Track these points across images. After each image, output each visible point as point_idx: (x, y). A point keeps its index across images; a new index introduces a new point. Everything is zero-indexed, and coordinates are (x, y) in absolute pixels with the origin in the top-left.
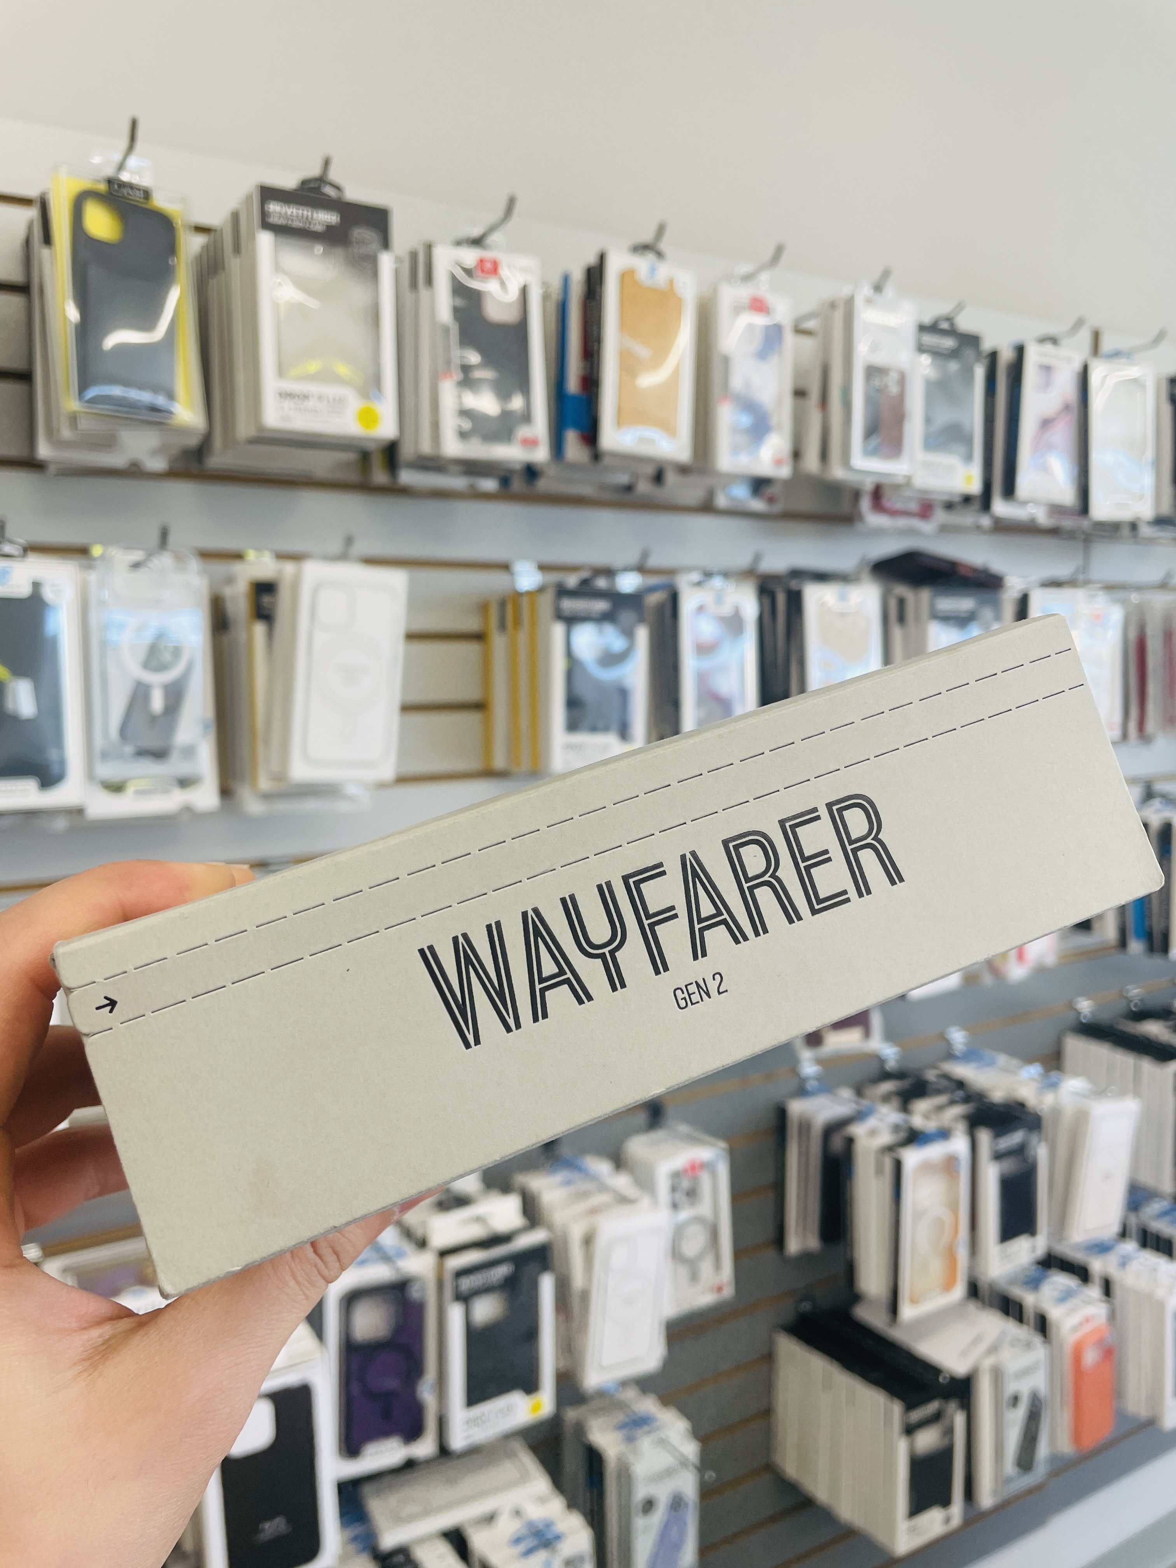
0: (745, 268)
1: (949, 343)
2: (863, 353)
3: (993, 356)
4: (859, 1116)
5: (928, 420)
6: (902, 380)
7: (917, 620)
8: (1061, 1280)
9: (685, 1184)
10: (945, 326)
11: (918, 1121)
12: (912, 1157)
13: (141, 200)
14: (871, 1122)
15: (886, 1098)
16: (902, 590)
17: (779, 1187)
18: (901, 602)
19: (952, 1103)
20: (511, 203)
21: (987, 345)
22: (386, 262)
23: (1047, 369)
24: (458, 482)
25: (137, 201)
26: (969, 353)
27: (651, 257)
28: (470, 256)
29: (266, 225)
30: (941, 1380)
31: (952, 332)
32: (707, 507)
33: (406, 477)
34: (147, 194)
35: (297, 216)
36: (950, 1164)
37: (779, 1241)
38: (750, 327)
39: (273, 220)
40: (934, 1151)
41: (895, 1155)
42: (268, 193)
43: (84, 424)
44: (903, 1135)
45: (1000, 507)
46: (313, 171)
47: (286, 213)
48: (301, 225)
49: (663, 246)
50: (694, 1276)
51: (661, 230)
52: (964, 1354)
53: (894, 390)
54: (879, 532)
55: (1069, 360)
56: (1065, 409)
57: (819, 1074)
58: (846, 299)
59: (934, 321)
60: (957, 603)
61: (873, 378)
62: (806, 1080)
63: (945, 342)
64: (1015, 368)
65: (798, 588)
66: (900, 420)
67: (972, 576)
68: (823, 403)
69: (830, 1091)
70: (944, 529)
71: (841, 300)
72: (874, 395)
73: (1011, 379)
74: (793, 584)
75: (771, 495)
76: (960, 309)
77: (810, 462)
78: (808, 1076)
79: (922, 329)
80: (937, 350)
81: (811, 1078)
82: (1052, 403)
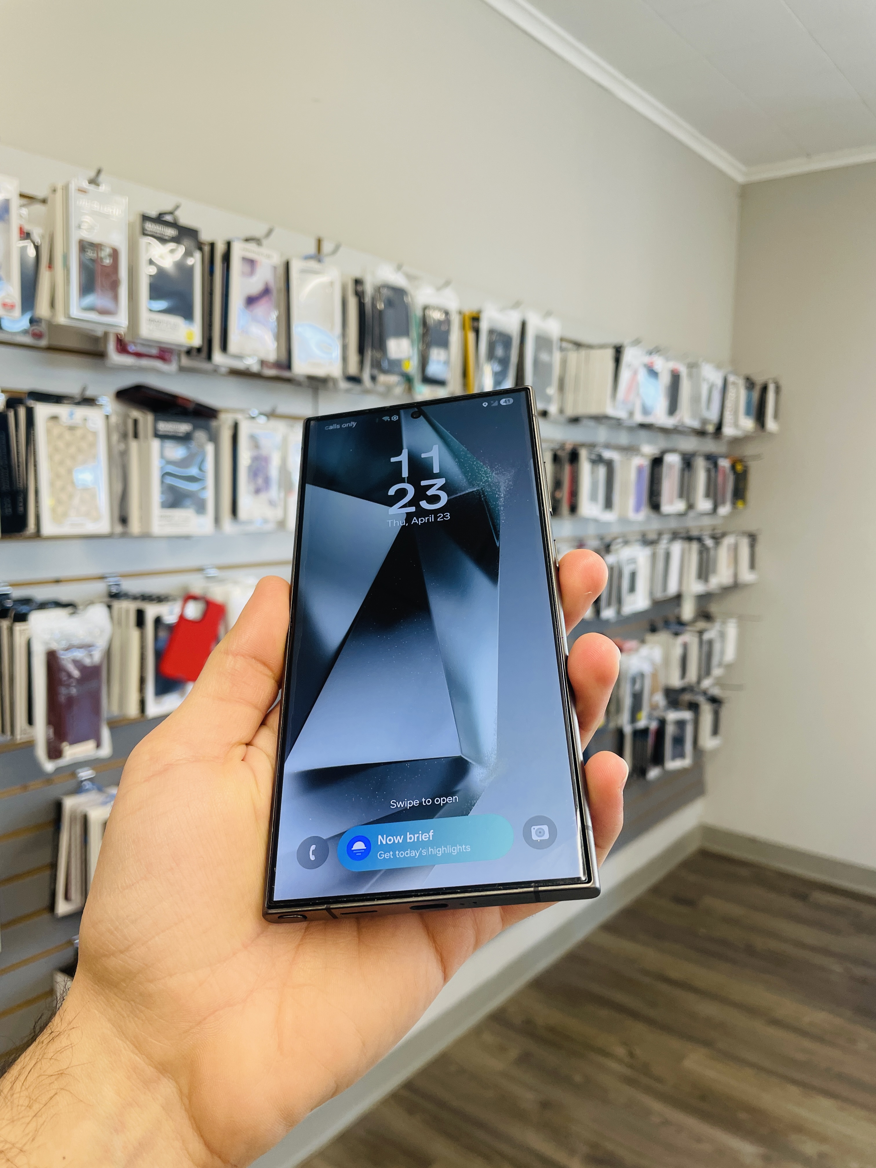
1: (170, 232)
2: (78, 230)
6: (115, 254)
7: (146, 437)
10: (168, 218)
16: (136, 414)
18: (136, 422)
21: (206, 238)
23: (250, 262)
26: (188, 242)
31: (174, 225)
37: (49, 907)
45: (219, 358)
53: (108, 261)
54: (124, 368)
55: (269, 257)
56: (266, 292)
57: (92, 776)
58: (63, 186)
59: (158, 213)
60: (176, 427)
61: (86, 250)
62: (82, 781)
63: (167, 230)
64: (227, 258)
65: (32, 406)
66: (114, 285)
67: (191, 407)
68: (50, 266)
69: (100, 789)
70: (182, 369)
71: (59, 186)
72: (88, 263)
73: (226, 265)
74: (31, 403)
75: (36, 331)
76: (177, 207)
77: (43, 309)
78: (83, 779)
79: (145, 218)
80: (159, 236)
81: (85, 780)
82: (255, 286)
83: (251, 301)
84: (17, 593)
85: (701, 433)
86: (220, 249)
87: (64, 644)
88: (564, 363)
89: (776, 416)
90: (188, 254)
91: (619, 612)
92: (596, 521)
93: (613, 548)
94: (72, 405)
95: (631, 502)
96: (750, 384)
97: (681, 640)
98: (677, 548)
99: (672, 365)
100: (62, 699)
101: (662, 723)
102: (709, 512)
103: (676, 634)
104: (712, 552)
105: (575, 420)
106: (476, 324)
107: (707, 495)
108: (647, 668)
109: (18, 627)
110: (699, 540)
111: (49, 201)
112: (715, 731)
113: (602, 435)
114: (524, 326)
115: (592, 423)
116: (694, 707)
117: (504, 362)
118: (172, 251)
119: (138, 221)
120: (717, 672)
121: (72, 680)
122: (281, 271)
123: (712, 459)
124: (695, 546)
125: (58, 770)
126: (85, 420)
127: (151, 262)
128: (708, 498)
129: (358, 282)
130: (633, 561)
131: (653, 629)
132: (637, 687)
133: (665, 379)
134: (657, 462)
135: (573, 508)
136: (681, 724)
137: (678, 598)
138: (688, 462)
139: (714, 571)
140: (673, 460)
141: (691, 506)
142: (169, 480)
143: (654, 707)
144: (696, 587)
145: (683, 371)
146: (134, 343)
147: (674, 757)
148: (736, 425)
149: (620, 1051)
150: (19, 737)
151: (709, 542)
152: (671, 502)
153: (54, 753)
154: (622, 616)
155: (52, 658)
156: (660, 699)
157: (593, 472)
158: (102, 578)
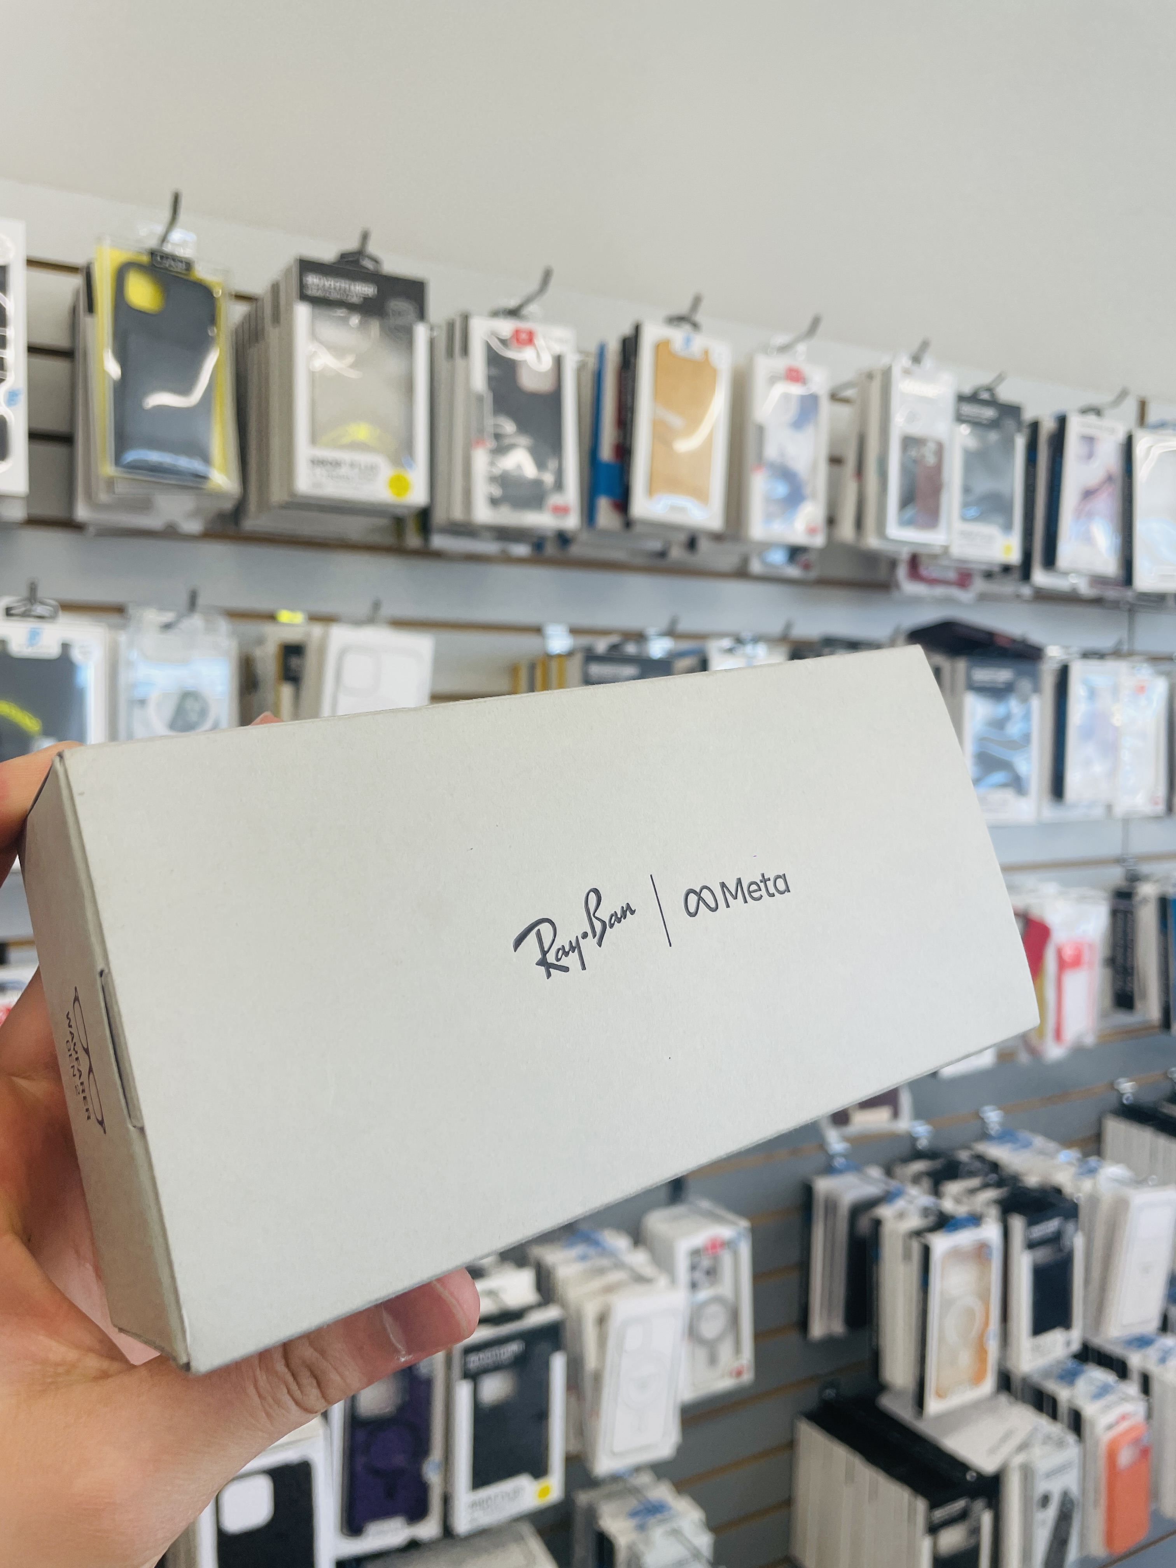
0: (781, 339)
1: (989, 413)
2: (900, 424)
3: (1035, 427)
4: (887, 1198)
5: (967, 490)
6: (939, 449)
7: (955, 690)
8: (1098, 1375)
9: (706, 1263)
10: (985, 396)
11: (948, 1205)
12: (941, 1243)
13: (184, 272)
14: (900, 1204)
15: (916, 1179)
17: (804, 1266)
19: (985, 1186)
20: (547, 276)
21: (1028, 415)
22: (421, 333)
23: (1089, 440)
24: (489, 547)
25: (180, 273)
26: (1010, 424)
27: (687, 328)
28: (506, 327)
29: (304, 297)
30: (968, 1477)
31: (992, 402)
32: (742, 573)
33: (438, 541)
34: (188, 265)
35: (335, 289)
36: (981, 1251)
37: (803, 1324)
38: (786, 397)
39: (310, 292)
40: (965, 1238)
41: (923, 1240)
42: (307, 266)
43: (121, 488)
44: (931, 1220)
45: (1040, 577)
46: (351, 244)
47: (324, 285)
48: (339, 297)
49: (699, 317)
50: (713, 1360)
51: (697, 302)
52: (992, 1451)
53: (931, 460)
54: (916, 601)
55: (1111, 431)
56: (1106, 480)
57: (846, 1149)
58: (882, 370)
59: (974, 390)
60: (997, 675)
61: (910, 447)
62: (834, 1157)
63: (983, 411)
64: (1058, 438)
66: (938, 491)
67: (1010, 645)
68: (859, 473)
69: (856, 1169)
70: (983, 598)
71: (876, 371)
72: (911, 466)
73: (1053, 447)
75: (805, 561)
76: (1000, 379)
77: (846, 531)
78: (834, 1151)
79: (962, 399)
80: (975, 420)
82: (1094, 474)
83: (1088, 494)
86: (1048, 428)
119: (954, 402)
142: (985, 749)
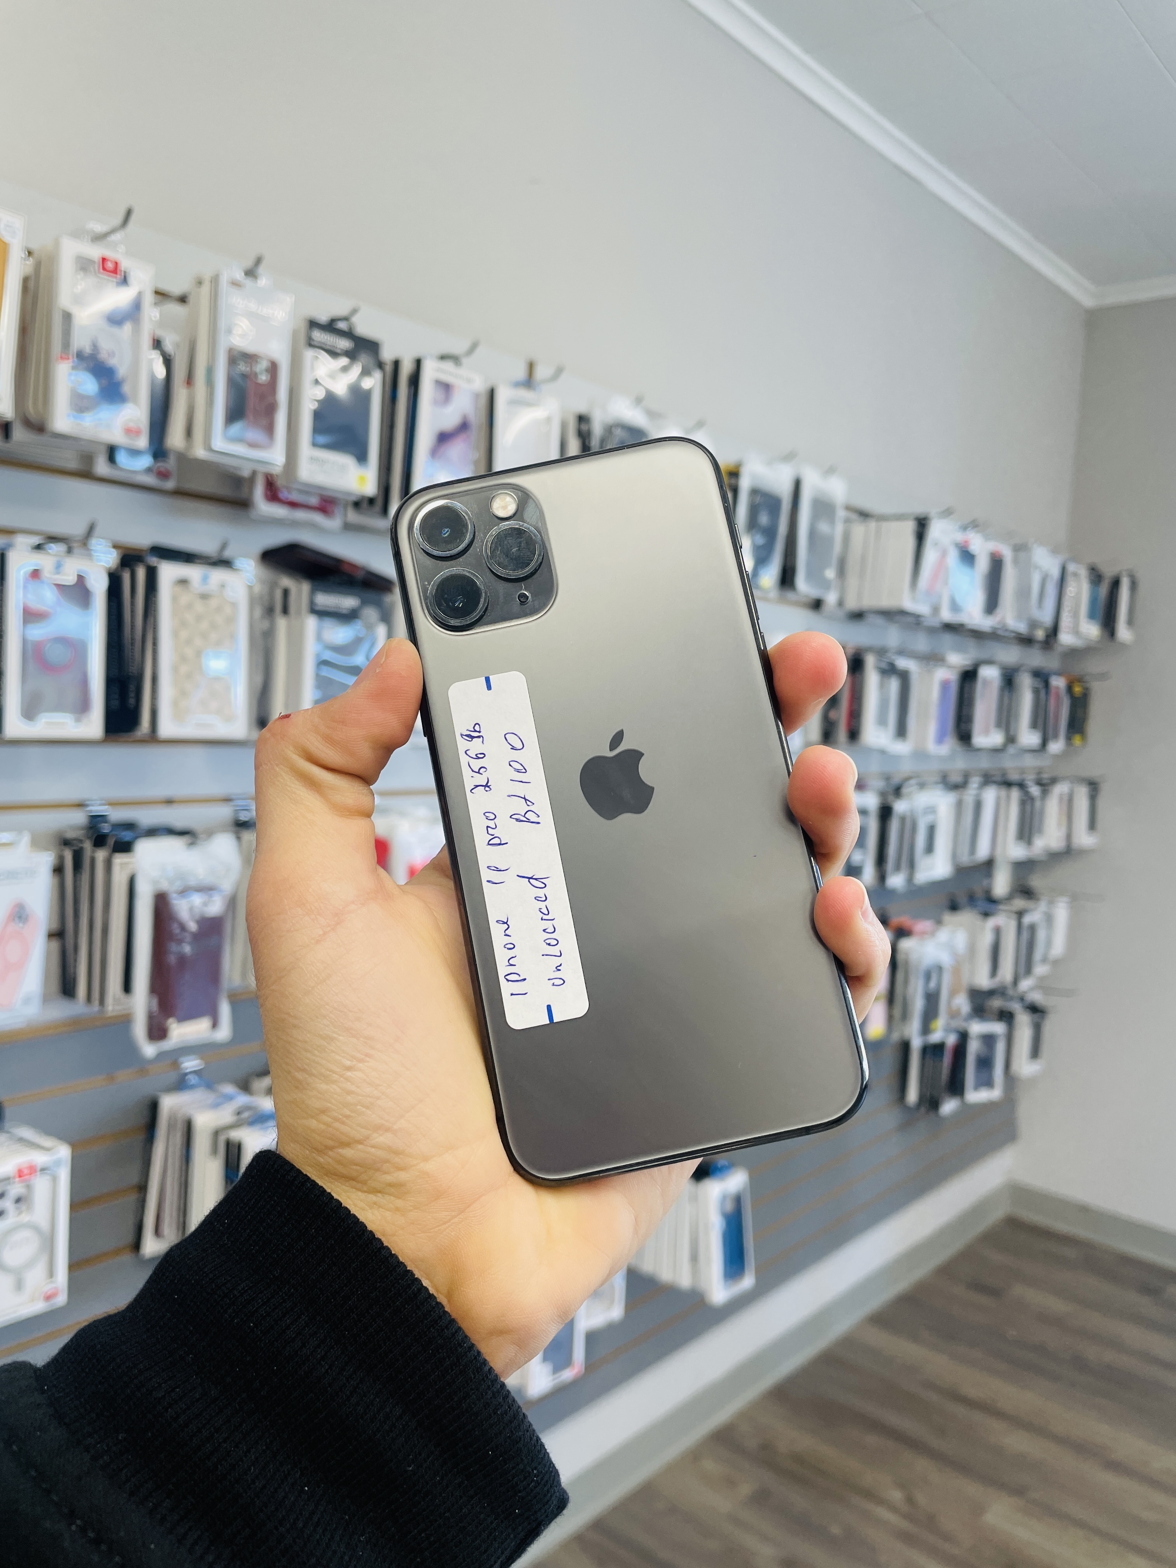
0: (95, 227)
1: (344, 344)
2: (228, 336)
5: (318, 417)
6: (273, 368)
7: (299, 613)
9: (16, 1191)
10: (342, 325)
16: (286, 582)
18: (286, 593)
21: (389, 355)
23: (445, 388)
26: (365, 358)
31: (349, 334)
32: (86, 474)
37: (134, 1244)
50: (19, 1285)
53: (263, 378)
54: (271, 521)
55: (469, 381)
56: (464, 426)
57: (199, 1068)
58: (212, 277)
59: (330, 319)
60: (339, 600)
61: (238, 362)
62: (186, 1074)
63: (340, 341)
64: (415, 380)
65: (155, 565)
66: (270, 410)
67: (360, 575)
68: (190, 380)
69: (210, 1086)
70: (348, 527)
71: (207, 277)
72: (239, 380)
73: (413, 388)
74: (153, 561)
75: (162, 469)
76: (355, 311)
77: (175, 439)
78: (188, 1071)
79: (313, 324)
80: (329, 348)
81: (191, 1072)
82: (449, 418)
83: (443, 438)
84: (117, 815)
85: (1026, 641)
86: (406, 369)
87: (178, 885)
88: (847, 538)
89: (1130, 622)
90: (365, 372)
91: (910, 879)
92: (883, 752)
93: (905, 790)
94: (206, 566)
95: (932, 729)
96: (1096, 576)
97: (991, 922)
98: (990, 795)
99: (993, 546)
100: (172, 959)
101: (964, 1037)
102: (1036, 749)
103: (986, 915)
104: (1038, 804)
105: (858, 616)
106: (733, 481)
107: (1034, 725)
108: (945, 959)
109: (119, 859)
110: (1021, 785)
111: (191, 299)
112: (1035, 1052)
113: (892, 636)
114: (797, 485)
115: (880, 621)
116: (1006, 1016)
117: (770, 533)
118: (345, 369)
119: (303, 327)
120: (1040, 970)
121: (187, 934)
122: (483, 401)
123: (1042, 677)
124: (1015, 794)
125: (161, 1056)
126: (223, 586)
127: (317, 382)
128: (1033, 730)
129: (582, 419)
130: (931, 810)
131: (954, 907)
132: (933, 984)
133: (983, 564)
134: (969, 676)
135: (854, 734)
136: (989, 1040)
137: (989, 865)
138: (1009, 681)
139: (1040, 831)
140: (990, 674)
141: (1011, 739)
142: (326, 672)
143: (954, 1015)
144: (1017, 851)
145: (1007, 553)
146: (289, 489)
147: (978, 1086)
148: (1076, 632)
149: (896, 1496)
150: (112, 1007)
151: (1035, 790)
152: (986, 732)
153: (157, 1032)
154: (915, 885)
155: (161, 905)
156: (962, 1003)
157: (882, 686)
158: (227, 800)
